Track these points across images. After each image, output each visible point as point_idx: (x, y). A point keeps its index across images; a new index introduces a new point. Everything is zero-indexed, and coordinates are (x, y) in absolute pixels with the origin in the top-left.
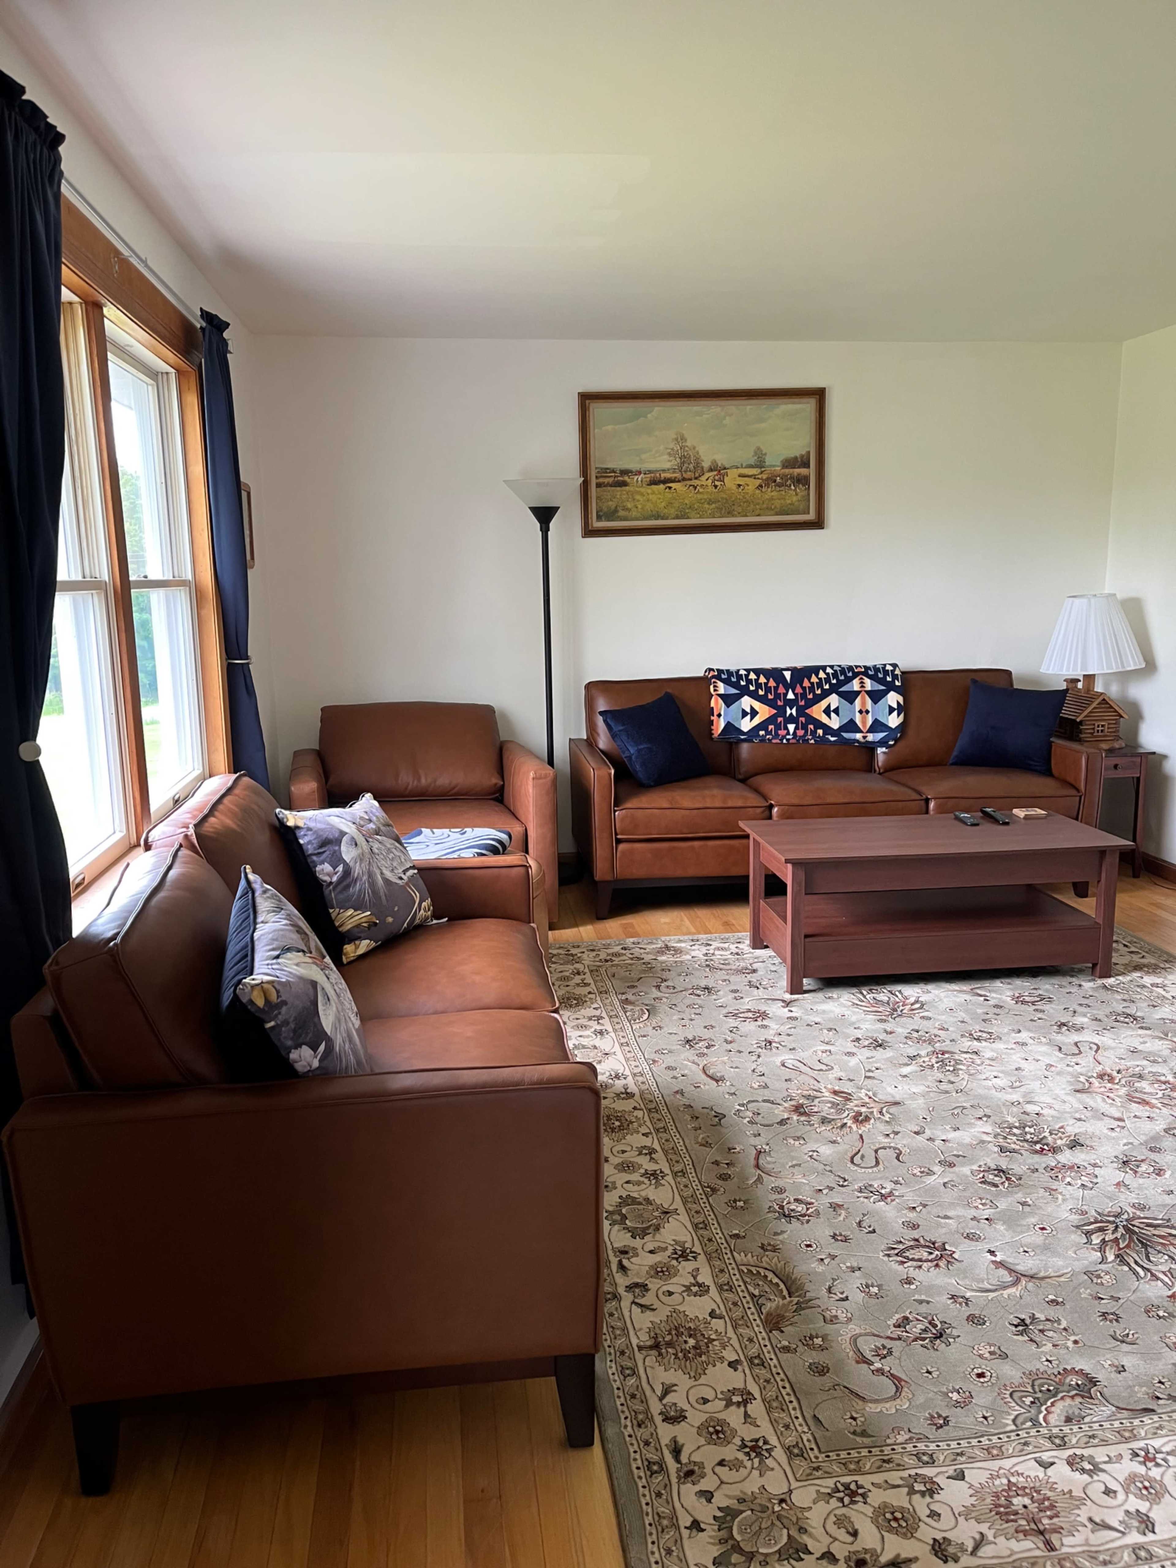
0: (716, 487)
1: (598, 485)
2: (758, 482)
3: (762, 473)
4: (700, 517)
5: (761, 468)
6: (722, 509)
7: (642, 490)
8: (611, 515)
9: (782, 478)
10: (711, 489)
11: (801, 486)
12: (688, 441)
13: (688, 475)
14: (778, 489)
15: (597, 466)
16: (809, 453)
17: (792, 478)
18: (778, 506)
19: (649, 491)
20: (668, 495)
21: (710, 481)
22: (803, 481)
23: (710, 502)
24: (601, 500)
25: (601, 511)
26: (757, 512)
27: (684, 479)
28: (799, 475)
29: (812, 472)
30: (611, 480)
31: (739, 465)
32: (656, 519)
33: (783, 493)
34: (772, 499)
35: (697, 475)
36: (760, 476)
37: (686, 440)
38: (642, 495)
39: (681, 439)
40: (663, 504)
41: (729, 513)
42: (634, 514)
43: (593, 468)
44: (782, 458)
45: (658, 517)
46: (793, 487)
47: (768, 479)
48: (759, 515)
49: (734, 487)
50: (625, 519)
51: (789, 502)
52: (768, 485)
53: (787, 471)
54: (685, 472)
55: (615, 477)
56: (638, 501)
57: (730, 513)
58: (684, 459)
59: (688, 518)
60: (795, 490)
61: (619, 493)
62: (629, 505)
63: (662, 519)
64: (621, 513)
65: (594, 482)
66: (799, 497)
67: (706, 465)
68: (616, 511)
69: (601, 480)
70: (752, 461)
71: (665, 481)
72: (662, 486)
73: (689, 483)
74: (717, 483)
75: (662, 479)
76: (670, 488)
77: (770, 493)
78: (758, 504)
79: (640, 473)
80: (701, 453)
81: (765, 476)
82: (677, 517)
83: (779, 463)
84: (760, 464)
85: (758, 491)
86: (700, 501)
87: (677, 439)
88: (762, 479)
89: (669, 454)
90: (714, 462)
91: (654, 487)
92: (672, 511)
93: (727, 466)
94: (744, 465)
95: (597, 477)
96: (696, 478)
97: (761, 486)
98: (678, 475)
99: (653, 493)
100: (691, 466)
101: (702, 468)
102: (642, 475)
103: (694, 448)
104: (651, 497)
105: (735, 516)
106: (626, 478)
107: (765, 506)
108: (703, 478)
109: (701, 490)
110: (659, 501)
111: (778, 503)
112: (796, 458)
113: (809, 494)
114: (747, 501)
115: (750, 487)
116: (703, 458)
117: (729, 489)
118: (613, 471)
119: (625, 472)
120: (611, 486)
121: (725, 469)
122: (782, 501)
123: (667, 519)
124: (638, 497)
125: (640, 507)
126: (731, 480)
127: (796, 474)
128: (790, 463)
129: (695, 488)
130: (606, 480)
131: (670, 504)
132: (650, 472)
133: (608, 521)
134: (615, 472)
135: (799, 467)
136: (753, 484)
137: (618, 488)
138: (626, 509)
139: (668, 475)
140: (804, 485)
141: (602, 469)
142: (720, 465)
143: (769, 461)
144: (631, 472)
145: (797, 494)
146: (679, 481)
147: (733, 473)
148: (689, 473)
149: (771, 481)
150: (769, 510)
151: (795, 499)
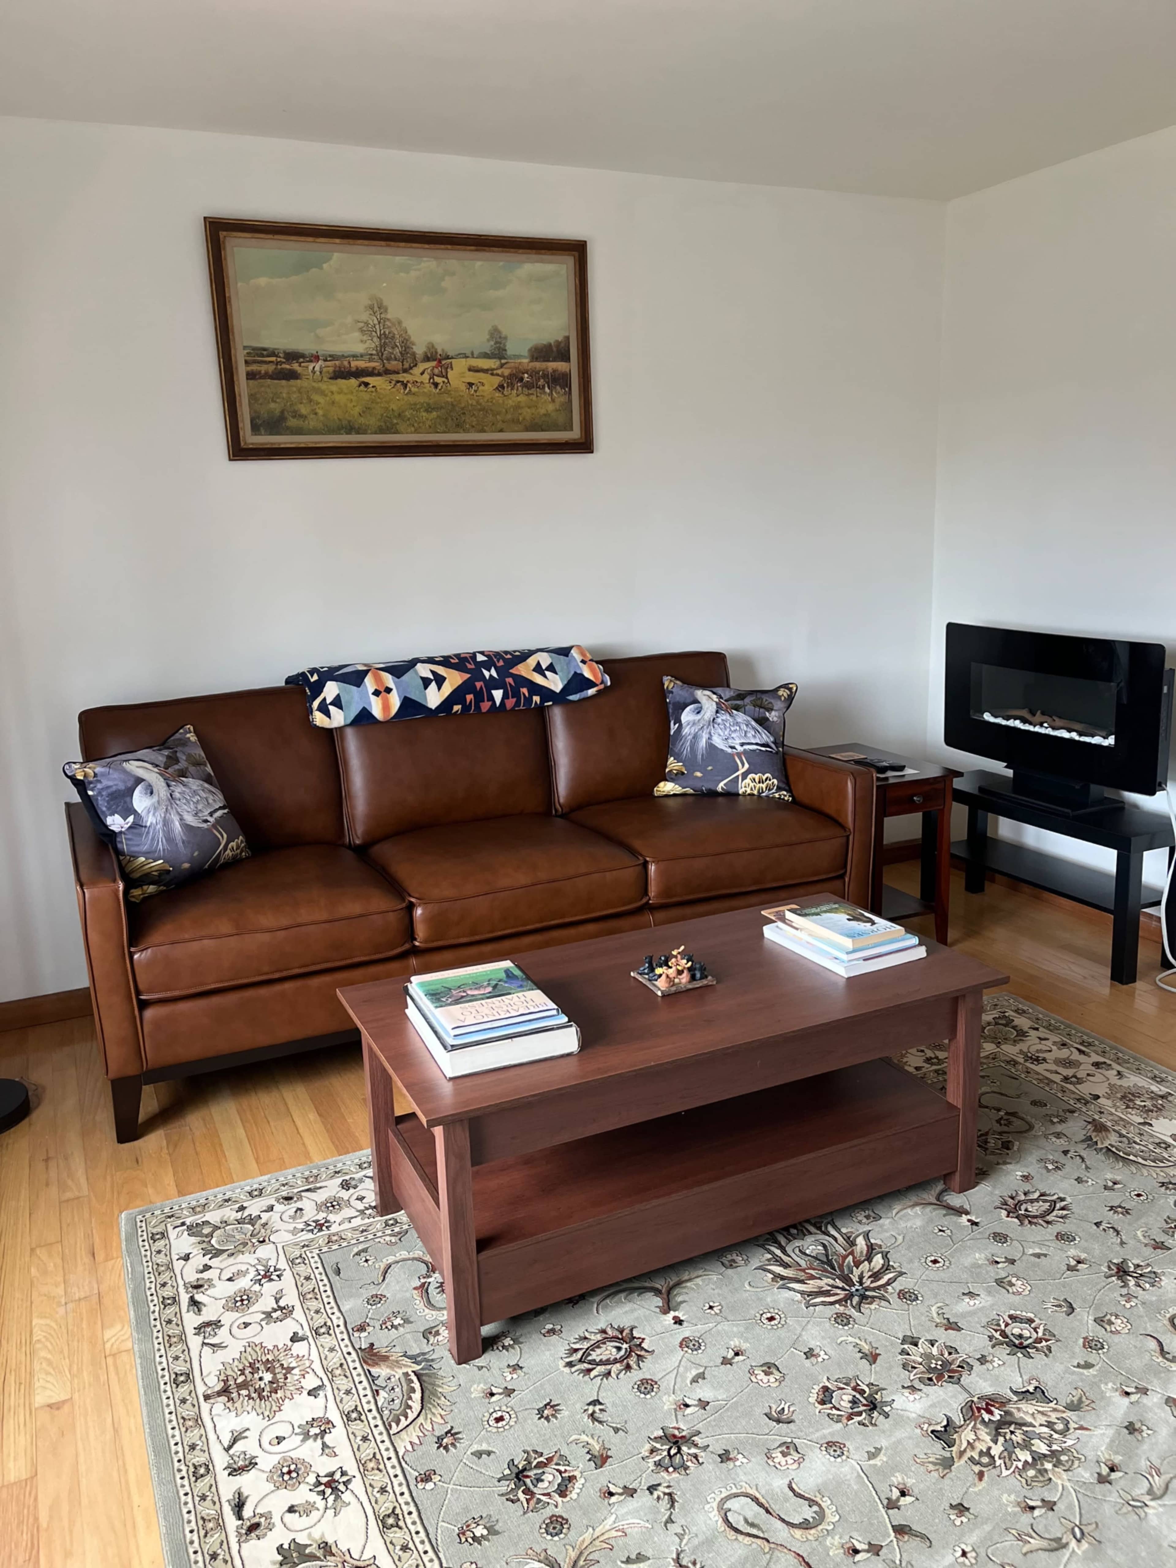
0: (436, 385)
1: (251, 376)
2: (497, 380)
3: (502, 366)
4: (416, 431)
5: (500, 358)
6: (446, 419)
7: (323, 386)
8: (275, 425)
9: (531, 376)
10: (428, 388)
11: (558, 388)
12: (389, 310)
13: (393, 365)
14: (526, 391)
15: (245, 344)
16: (567, 338)
17: (545, 376)
18: (528, 418)
19: (334, 388)
20: (365, 395)
21: (426, 377)
22: (561, 380)
23: (429, 409)
24: (256, 400)
25: (258, 417)
26: (500, 425)
27: (387, 372)
28: (554, 371)
29: (573, 367)
30: (271, 368)
31: (469, 354)
32: (349, 432)
33: (534, 398)
34: (518, 407)
35: (406, 366)
36: (499, 372)
37: (386, 311)
38: (323, 393)
39: (378, 307)
40: (357, 410)
41: (457, 426)
42: (312, 423)
43: (239, 347)
44: (530, 345)
45: (350, 429)
46: (547, 390)
47: (511, 376)
48: (501, 431)
49: (463, 387)
50: (299, 431)
51: (543, 411)
52: (511, 385)
53: (538, 365)
54: (388, 359)
55: (277, 363)
56: (318, 403)
57: (459, 427)
58: (385, 340)
59: (397, 432)
60: (551, 394)
61: (285, 391)
62: (304, 410)
63: (358, 433)
64: (292, 422)
65: (241, 370)
66: (557, 405)
67: (419, 350)
68: (282, 418)
69: (254, 367)
70: (487, 347)
71: (359, 373)
72: (353, 382)
73: (395, 377)
74: (438, 379)
75: (354, 369)
76: (366, 384)
77: (516, 397)
78: (499, 413)
79: (317, 358)
80: (410, 332)
81: (507, 372)
82: (381, 431)
83: (525, 353)
84: (499, 352)
85: (497, 394)
86: (414, 407)
87: (371, 307)
88: (502, 376)
89: (361, 330)
90: (431, 346)
91: (341, 382)
92: (372, 421)
93: (450, 354)
94: (476, 354)
95: (246, 362)
96: (405, 371)
97: (502, 387)
98: (376, 364)
99: (340, 392)
100: (397, 351)
101: (414, 354)
102: (320, 362)
103: (400, 323)
104: (337, 397)
105: (466, 431)
106: (295, 366)
107: (509, 416)
108: (417, 371)
109: (414, 390)
110: (350, 405)
111: (527, 413)
112: (550, 345)
113: (570, 401)
114: (483, 409)
115: (486, 387)
116: (413, 339)
117: (456, 390)
118: (273, 354)
119: (293, 356)
120: (272, 377)
121: (448, 358)
122: (533, 410)
123: (365, 432)
124: (316, 397)
125: (320, 412)
126: (458, 374)
127: (550, 370)
128: (542, 353)
129: (405, 386)
130: (263, 368)
131: (367, 410)
132: (333, 357)
133: (271, 434)
134: (277, 356)
135: (554, 360)
136: (490, 383)
137: (284, 382)
138: (297, 415)
139: (362, 364)
140: (562, 387)
141: (254, 349)
142: (439, 351)
143: (511, 348)
144: (303, 356)
145: (553, 401)
146: (379, 375)
147: (460, 366)
148: (394, 363)
149: (515, 379)
150: (515, 423)
151: (551, 407)
